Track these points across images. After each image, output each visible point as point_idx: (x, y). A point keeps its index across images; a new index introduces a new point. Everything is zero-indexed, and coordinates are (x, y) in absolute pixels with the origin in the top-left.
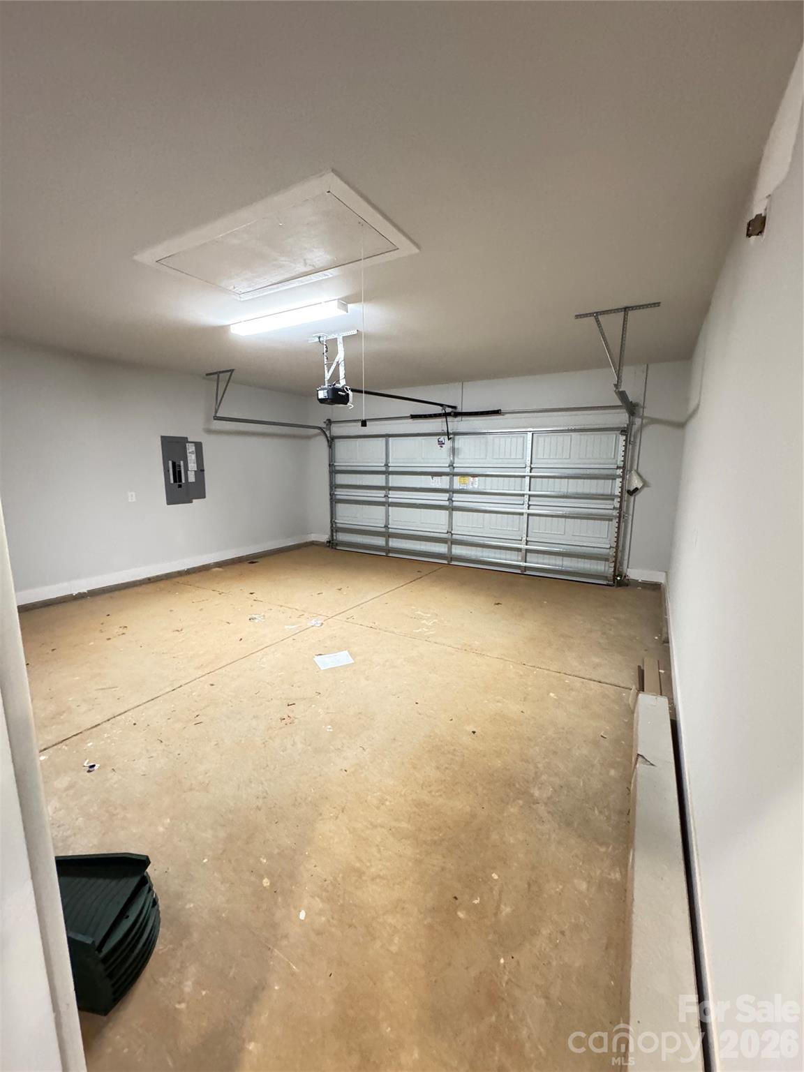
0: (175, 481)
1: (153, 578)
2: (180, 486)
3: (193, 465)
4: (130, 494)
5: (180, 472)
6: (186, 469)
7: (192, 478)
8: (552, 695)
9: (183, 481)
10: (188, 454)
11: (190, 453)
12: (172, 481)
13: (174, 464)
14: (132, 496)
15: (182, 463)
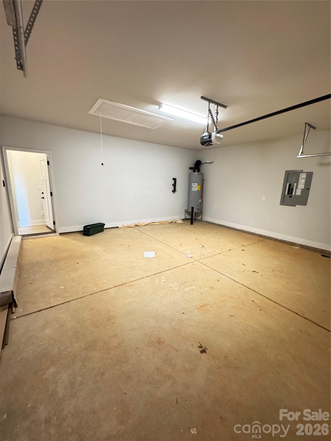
0: (288, 194)
1: (263, 235)
2: (291, 197)
3: (301, 185)
4: (263, 197)
5: (293, 189)
6: (297, 188)
7: (299, 193)
8: (63, 287)
9: (293, 194)
10: (300, 179)
11: (301, 179)
12: (286, 193)
13: (290, 185)
14: (264, 198)
15: (295, 184)
